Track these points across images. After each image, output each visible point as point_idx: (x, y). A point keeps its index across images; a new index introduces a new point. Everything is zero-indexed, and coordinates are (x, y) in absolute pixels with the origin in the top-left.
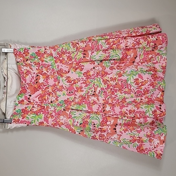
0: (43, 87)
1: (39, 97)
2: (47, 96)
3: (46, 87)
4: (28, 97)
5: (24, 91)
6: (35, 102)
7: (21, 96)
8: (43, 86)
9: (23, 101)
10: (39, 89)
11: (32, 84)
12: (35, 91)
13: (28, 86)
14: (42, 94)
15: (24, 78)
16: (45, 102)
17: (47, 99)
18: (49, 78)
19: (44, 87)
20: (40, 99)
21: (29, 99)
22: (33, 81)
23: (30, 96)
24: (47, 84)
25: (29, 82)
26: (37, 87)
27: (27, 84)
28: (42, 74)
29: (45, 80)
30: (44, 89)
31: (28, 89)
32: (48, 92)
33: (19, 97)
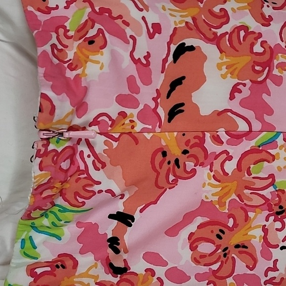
0: (225, 147)
1: (192, 228)
2: (259, 218)
3: (247, 145)
4: (109, 228)
5: (71, 186)
6: (160, 271)
7: (45, 222)
8: (224, 137)
9: (69, 263)
10: (190, 165)
11: (139, 126)
12: (162, 181)
13: (100, 143)
14: (221, 203)
15: (70, 74)
16: (241, 268)
17: (257, 243)
18: (276, 72)
19: (231, 150)
20: (206, 248)
21: (114, 243)
22: (146, 95)
23: (125, 219)
24: (257, 126)
25: (114, 110)
26: (175, 151)
27: (95, 122)
28: (216, 40)
29: (246, 92)
30: (230, 167)
31: (100, 164)
32: (266, 193)
33: (33, 233)
